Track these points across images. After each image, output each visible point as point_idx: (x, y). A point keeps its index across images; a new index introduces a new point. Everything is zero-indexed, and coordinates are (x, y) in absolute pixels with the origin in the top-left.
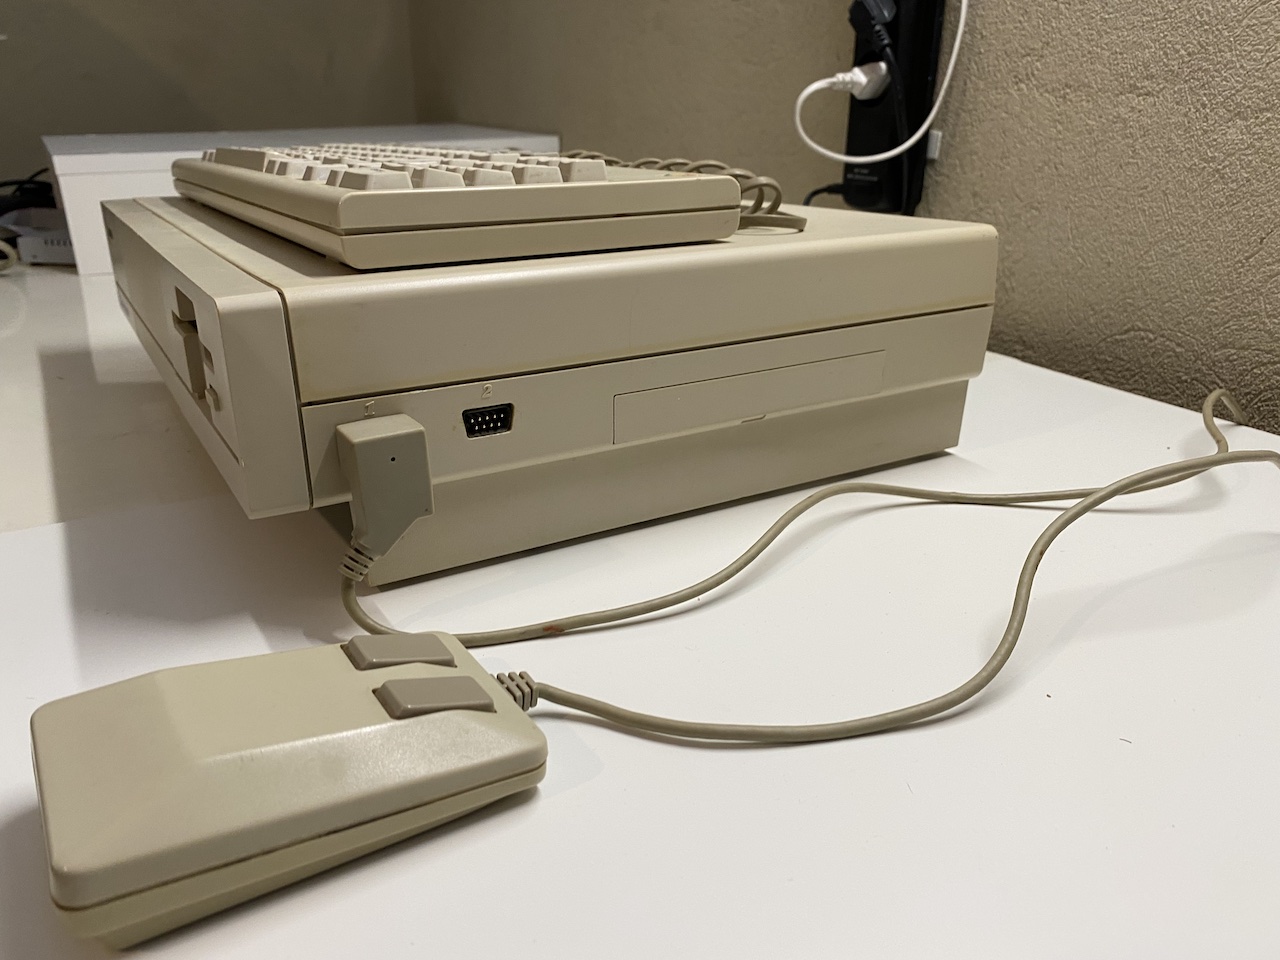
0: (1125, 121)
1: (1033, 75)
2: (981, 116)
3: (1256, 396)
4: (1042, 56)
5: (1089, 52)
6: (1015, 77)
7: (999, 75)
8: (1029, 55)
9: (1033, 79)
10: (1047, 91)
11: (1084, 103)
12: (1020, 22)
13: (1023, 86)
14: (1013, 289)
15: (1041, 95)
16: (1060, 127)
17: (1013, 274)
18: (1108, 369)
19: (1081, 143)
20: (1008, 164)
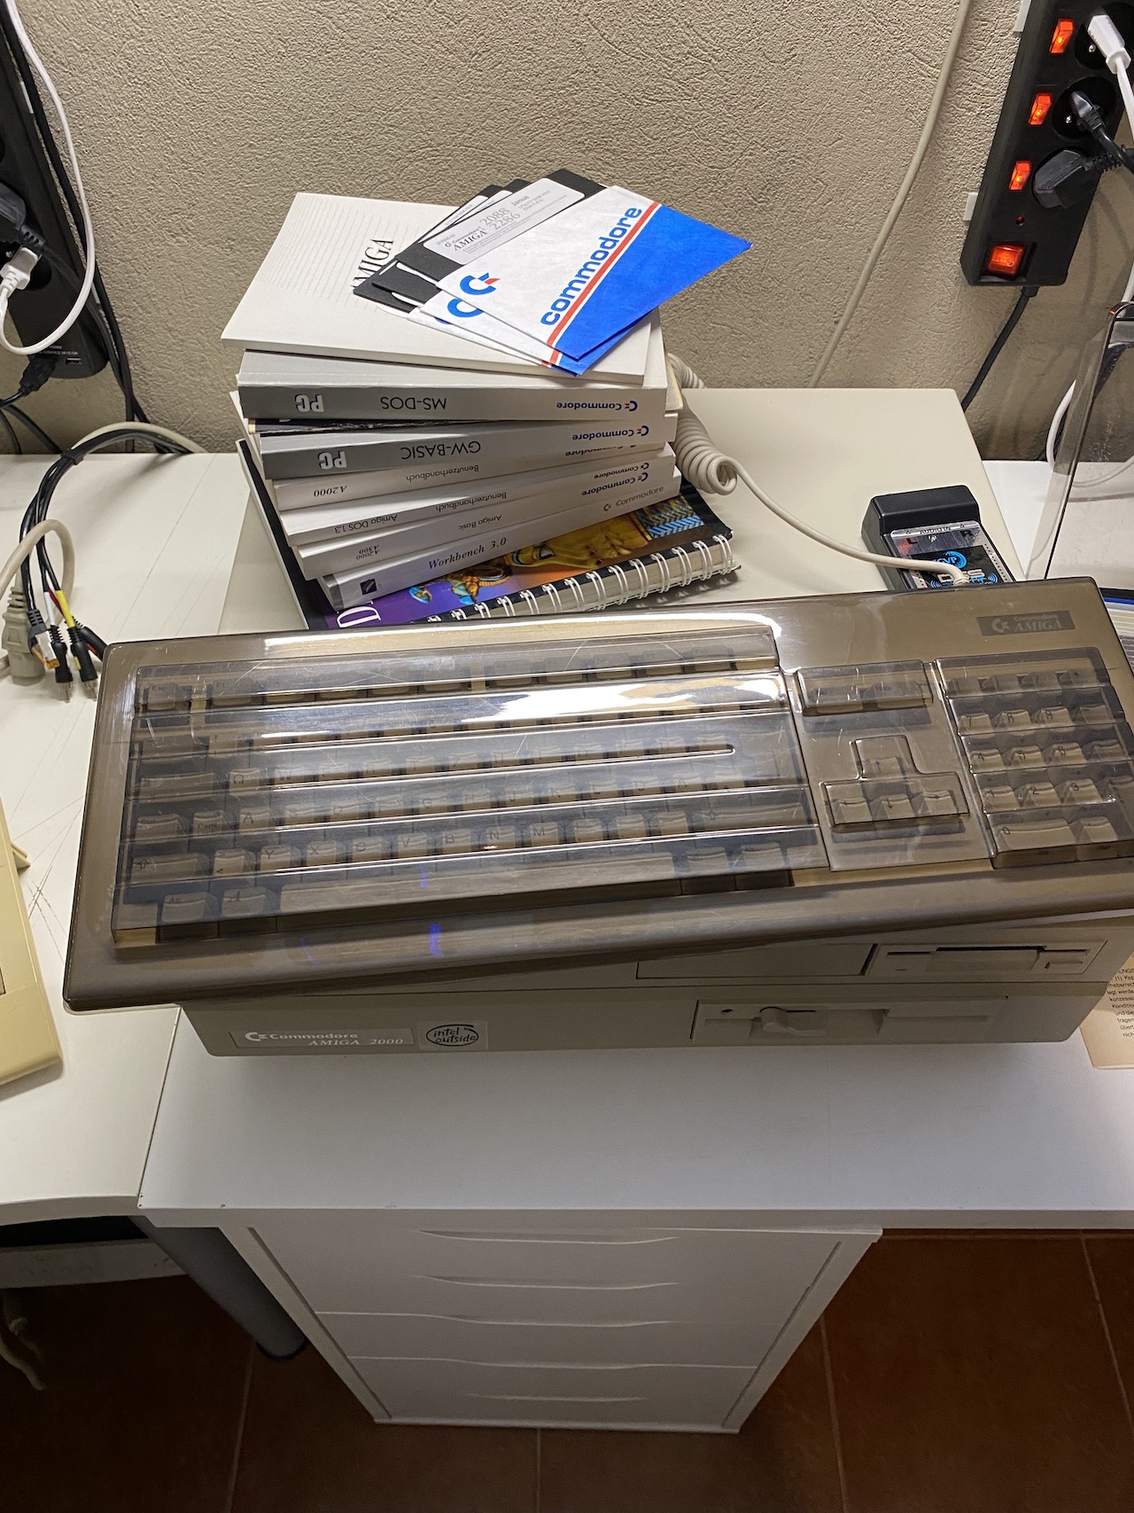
1: (189, 230)
2: (145, 265)
5: (241, 213)
6: (170, 232)
8: (177, 213)
9: (189, 233)
12: (153, 184)
20: (196, 303)
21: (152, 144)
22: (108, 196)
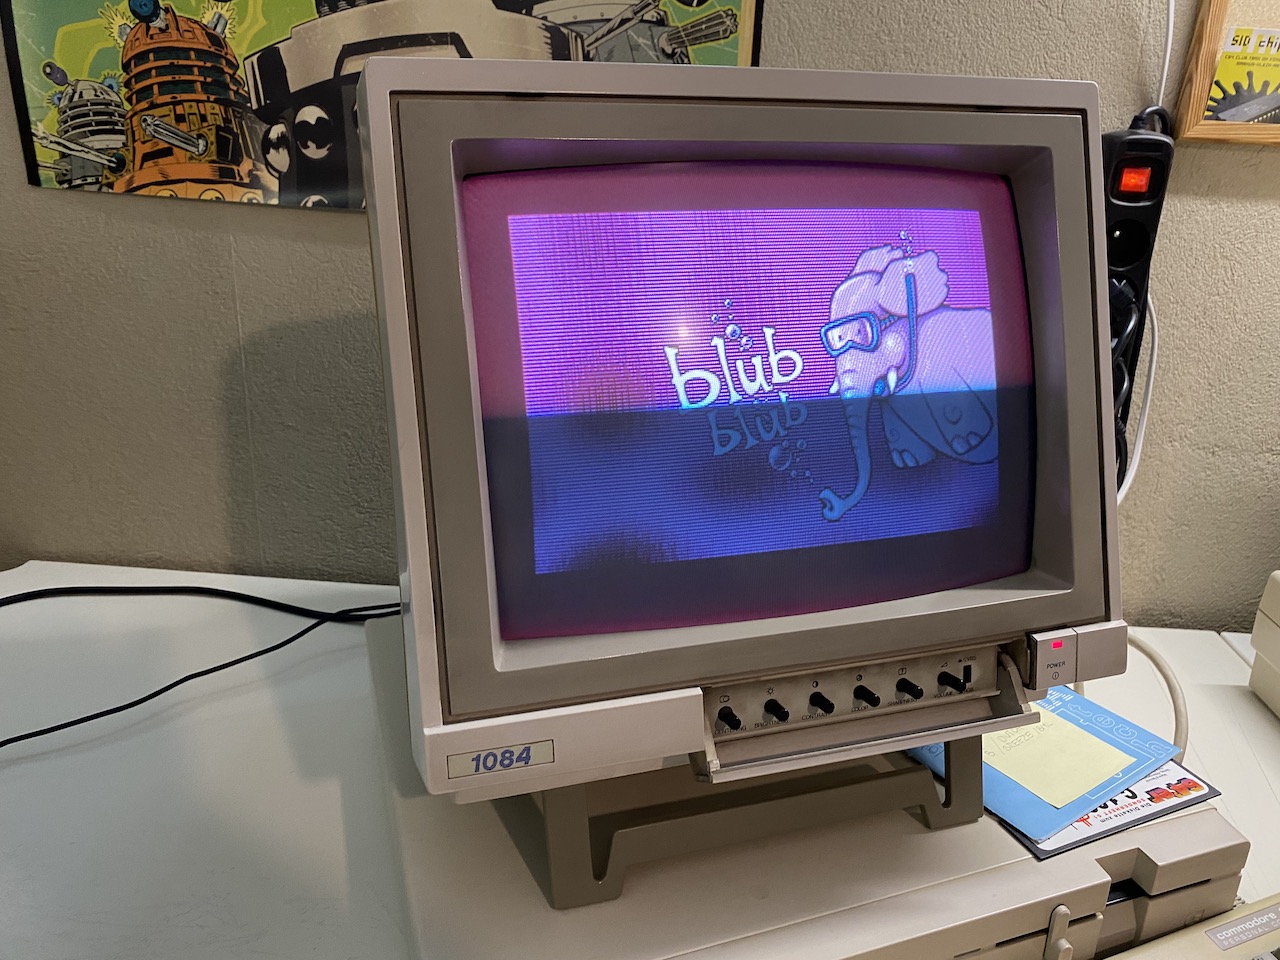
0: (1262, 470)
4: (1195, 426)
7: (1155, 436)
10: (1199, 448)
11: (1230, 458)
13: (1176, 444)
14: (1163, 580)
15: (1193, 450)
16: (1209, 472)
17: (1164, 570)
19: (1226, 482)
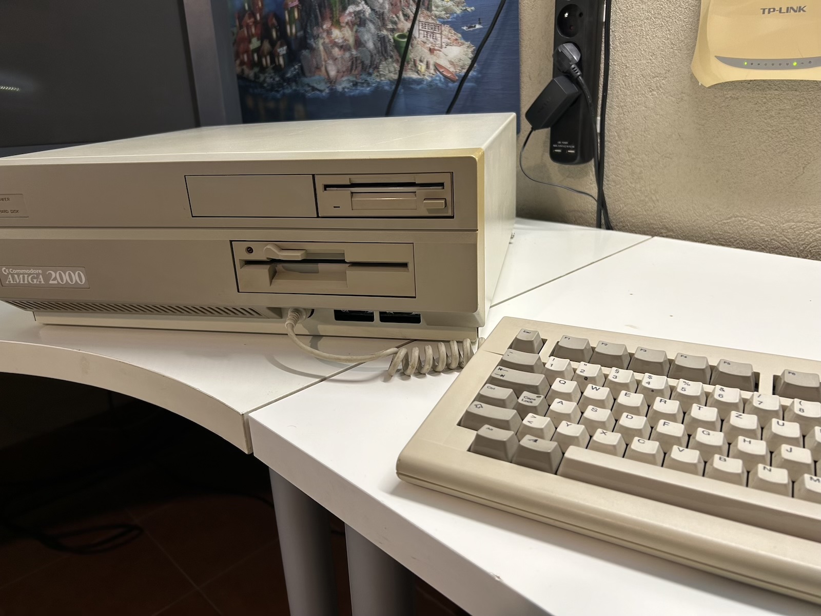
2: (629, 109)
3: (808, 245)
6: (650, 88)
8: (658, 77)
9: (660, 89)
12: (650, 59)
18: (720, 238)
20: (649, 134)
21: (659, 34)
22: (624, 67)
